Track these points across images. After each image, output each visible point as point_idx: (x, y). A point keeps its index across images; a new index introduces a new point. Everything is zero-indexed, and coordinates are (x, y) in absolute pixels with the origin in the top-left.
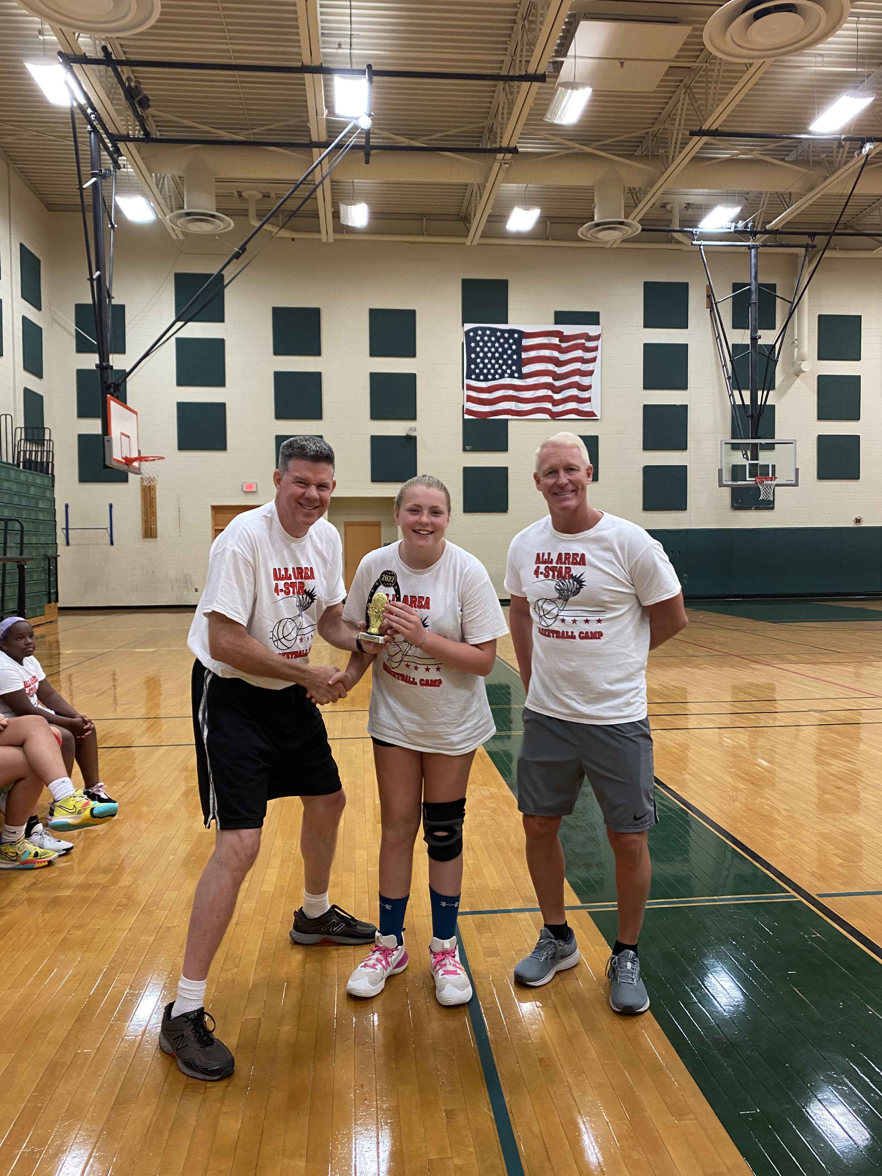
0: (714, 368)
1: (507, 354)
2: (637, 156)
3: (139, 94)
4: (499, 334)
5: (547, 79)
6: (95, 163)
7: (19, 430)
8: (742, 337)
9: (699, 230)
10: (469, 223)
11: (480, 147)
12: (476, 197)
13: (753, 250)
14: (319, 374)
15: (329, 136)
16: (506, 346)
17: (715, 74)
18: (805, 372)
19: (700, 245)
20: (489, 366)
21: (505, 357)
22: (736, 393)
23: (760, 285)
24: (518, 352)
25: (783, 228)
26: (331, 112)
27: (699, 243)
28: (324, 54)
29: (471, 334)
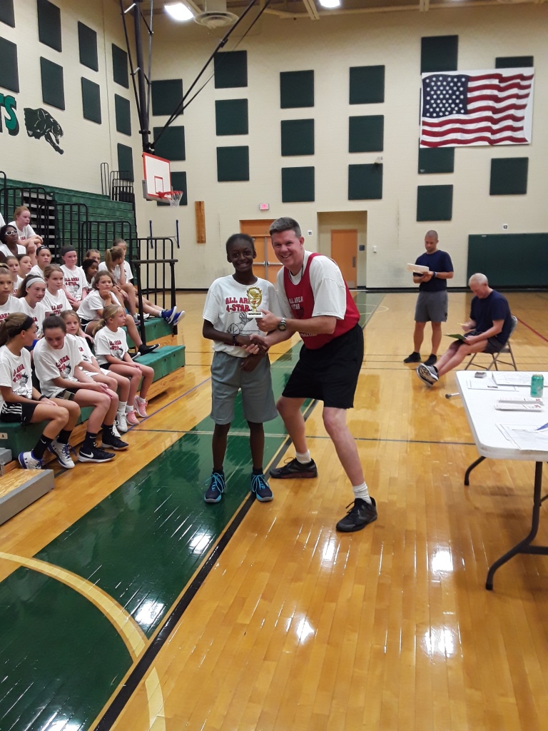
1: (456, 95)
4: (449, 79)
7: (116, 173)
14: (312, 121)
16: (455, 88)
21: (454, 97)
24: (464, 93)
29: (428, 81)
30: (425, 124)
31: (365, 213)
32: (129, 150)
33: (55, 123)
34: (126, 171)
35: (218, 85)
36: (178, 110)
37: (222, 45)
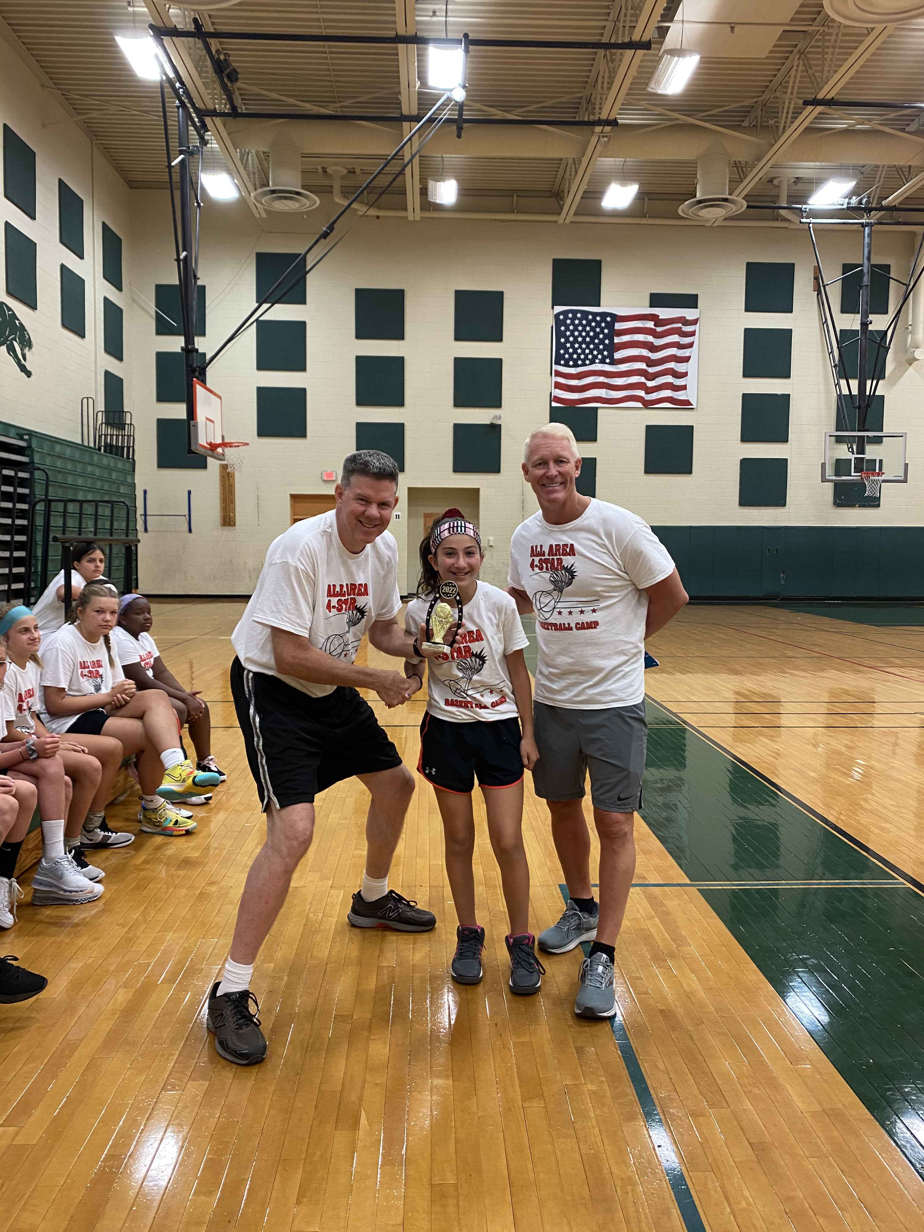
0: (820, 354)
1: (599, 339)
2: (744, 127)
3: (228, 67)
4: (590, 317)
5: (653, 46)
6: (183, 139)
7: (100, 414)
8: (852, 322)
9: (808, 207)
10: (562, 200)
11: (577, 119)
12: (571, 171)
13: (866, 228)
14: (402, 359)
15: (419, 109)
16: (598, 330)
17: (833, 38)
18: (918, 360)
19: (810, 223)
20: (579, 351)
21: (596, 341)
22: (843, 382)
23: (873, 266)
24: (610, 337)
25: (900, 204)
26: (424, 84)
27: (808, 221)
28: (418, 23)
29: (561, 317)
30: (558, 374)
31: (476, 492)
32: (120, 381)
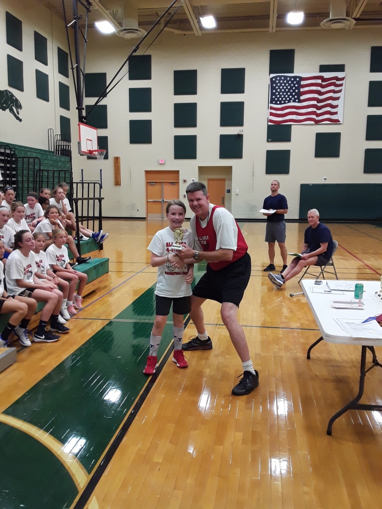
4: (288, 79)
7: (59, 136)
14: (196, 104)
16: (292, 85)
20: (283, 96)
21: (291, 91)
24: (298, 88)
29: (274, 79)
30: (272, 108)
31: (231, 167)
32: (69, 120)
33: (17, 100)
34: (66, 134)
35: (131, 78)
36: (104, 95)
37: (135, 51)
